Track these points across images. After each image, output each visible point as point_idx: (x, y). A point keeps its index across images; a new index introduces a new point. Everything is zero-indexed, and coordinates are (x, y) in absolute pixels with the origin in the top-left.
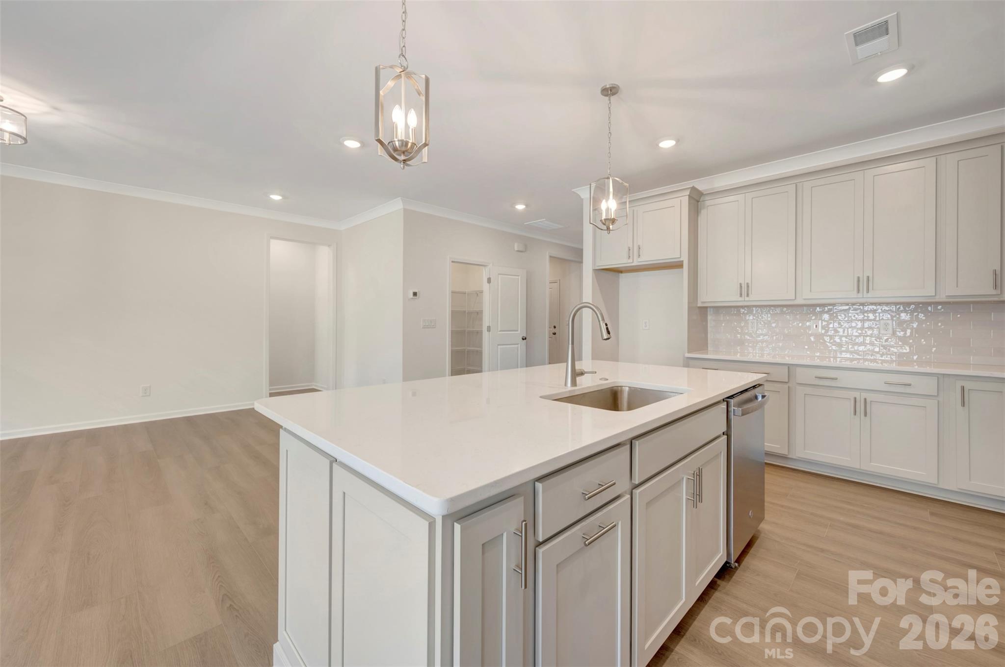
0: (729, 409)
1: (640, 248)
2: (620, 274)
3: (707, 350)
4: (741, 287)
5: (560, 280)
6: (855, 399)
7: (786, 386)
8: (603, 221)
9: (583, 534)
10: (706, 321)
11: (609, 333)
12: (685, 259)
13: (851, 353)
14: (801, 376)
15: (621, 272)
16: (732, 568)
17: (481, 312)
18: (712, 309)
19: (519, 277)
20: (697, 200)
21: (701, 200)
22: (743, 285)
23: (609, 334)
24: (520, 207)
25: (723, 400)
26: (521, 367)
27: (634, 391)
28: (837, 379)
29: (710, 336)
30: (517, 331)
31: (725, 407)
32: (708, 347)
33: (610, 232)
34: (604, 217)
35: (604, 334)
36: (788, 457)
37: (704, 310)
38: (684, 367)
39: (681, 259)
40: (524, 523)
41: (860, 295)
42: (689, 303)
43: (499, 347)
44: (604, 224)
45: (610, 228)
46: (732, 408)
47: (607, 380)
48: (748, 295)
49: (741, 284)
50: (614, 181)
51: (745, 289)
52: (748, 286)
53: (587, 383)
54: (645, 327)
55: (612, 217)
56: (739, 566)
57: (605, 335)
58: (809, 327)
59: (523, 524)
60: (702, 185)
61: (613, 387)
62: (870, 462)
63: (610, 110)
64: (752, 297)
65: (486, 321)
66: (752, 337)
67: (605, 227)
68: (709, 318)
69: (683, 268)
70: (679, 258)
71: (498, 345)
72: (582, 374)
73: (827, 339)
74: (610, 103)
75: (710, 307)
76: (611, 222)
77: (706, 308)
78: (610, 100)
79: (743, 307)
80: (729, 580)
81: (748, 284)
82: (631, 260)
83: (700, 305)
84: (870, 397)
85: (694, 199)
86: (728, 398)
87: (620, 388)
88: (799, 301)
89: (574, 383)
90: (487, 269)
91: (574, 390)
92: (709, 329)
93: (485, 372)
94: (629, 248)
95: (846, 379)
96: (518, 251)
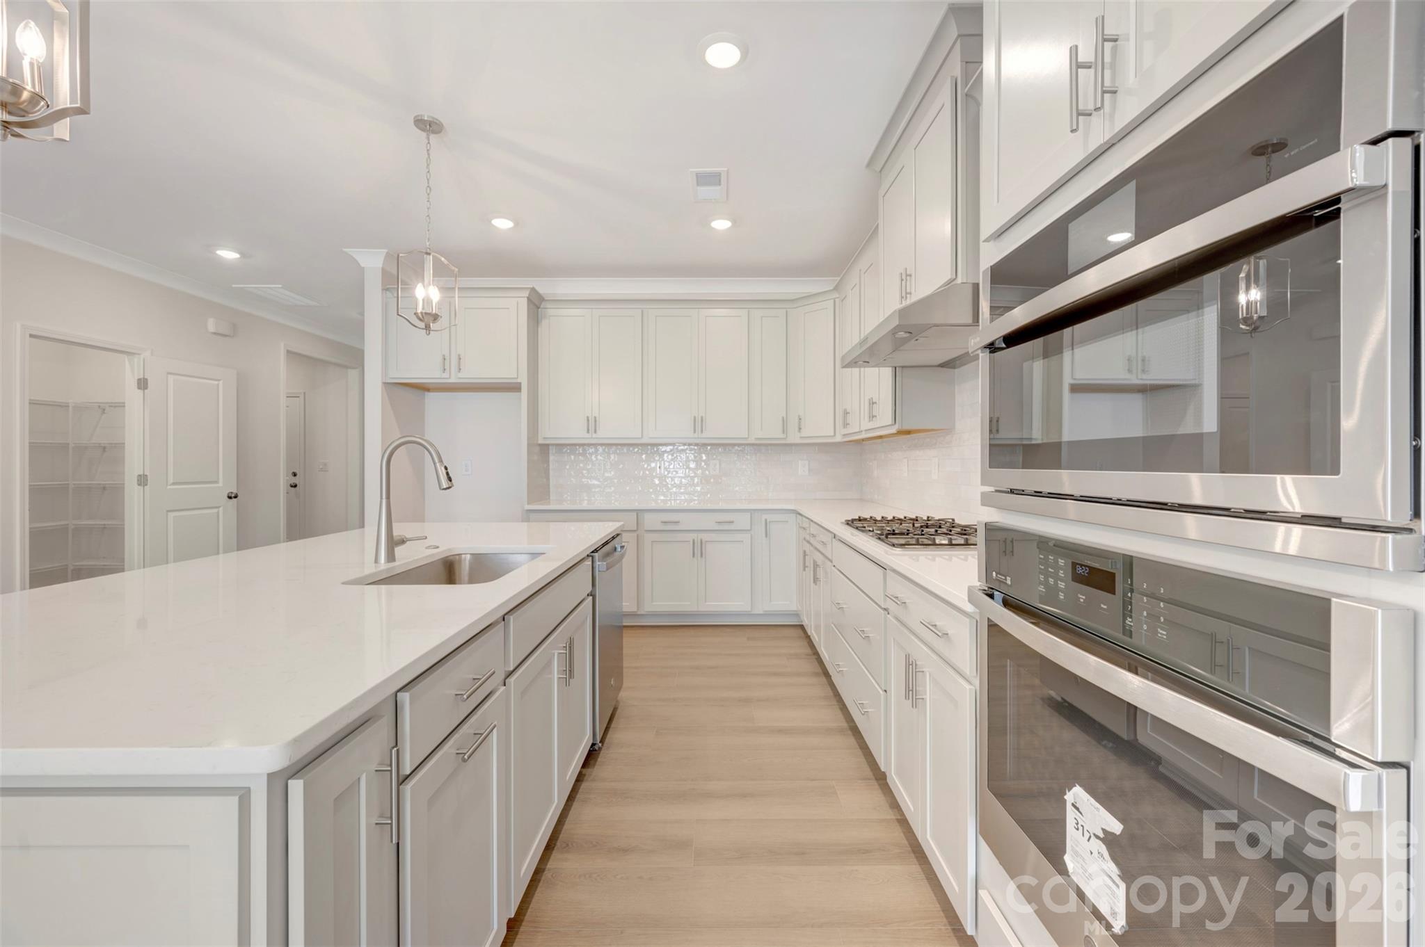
0: (594, 566)
1: (460, 359)
2: (426, 393)
3: (549, 498)
4: (588, 420)
5: (304, 393)
6: (694, 540)
7: (635, 534)
8: (420, 315)
9: (458, 749)
10: (548, 462)
11: (450, 479)
12: (523, 380)
13: (689, 494)
14: (651, 521)
15: (428, 390)
16: (596, 750)
17: (121, 446)
18: (554, 447)
19: (221, 382)
20: (536, 304)
21: (542, 306)
22: (590, 419)
23: (451, 481)
24: (228, 255)
25: (588, 556)
26: (225, 552)
27: (478, 559)
28: (679, 522)
29: (552, 482)
30: (216, 482)
31: (590, 563)
32: (549, 497)
33: (429, 333)
34: (420, 310)
35: (443, 481)
36: (639, 613)
37: (545, 448)
38: (522, 521)
39: (519, 381)
40: (395, 749)
41: (696, 435)
42: (529, 439)
43: (171, 515)
44: (420, 320)
45: (430, 327)
46: (597, 563)
47: (438, 547)
48: (595, 432)
49: (588, 417)
50: (436, 261)
51: (592, 424)
52: (595, 421)
53: (408, 556)
54: (466, 471)
55: (434, 312)
56: (602, 745)
57: (444, 484)
58: (654, 469)
59: (393, 751)
60: (545, 287)
61: (447, 557)
62: (706, 602)
63: (429, 154)
64: (601, 434)
65: (135, 463)
66: (598, 480)
67: (422, 325)
68: (551, 458)
69: (520, 391)
70: (515, 378)
71: (168, 511)
72: (403, 541)
73: (669, 480)
74: (429, 143)
75: (553, 445)
76: (432, 318)
77: (548, 445)
78: (428, 139)
79: (589, 445)
80: (594, 765)
81: (595, 418)
82: (446, 375)
83: (540, 442)
84: (705, 537)
85: (535, 305)
86: (592, 552)
87: (457, 557)
88: (644, 441)
89: (391, 557)
90: (136, 360)
91: (393, 568)
92: (551, 473)
93: (131, 569)
94: (444, 356)
95: (688, 522)
96: (215, 333)
